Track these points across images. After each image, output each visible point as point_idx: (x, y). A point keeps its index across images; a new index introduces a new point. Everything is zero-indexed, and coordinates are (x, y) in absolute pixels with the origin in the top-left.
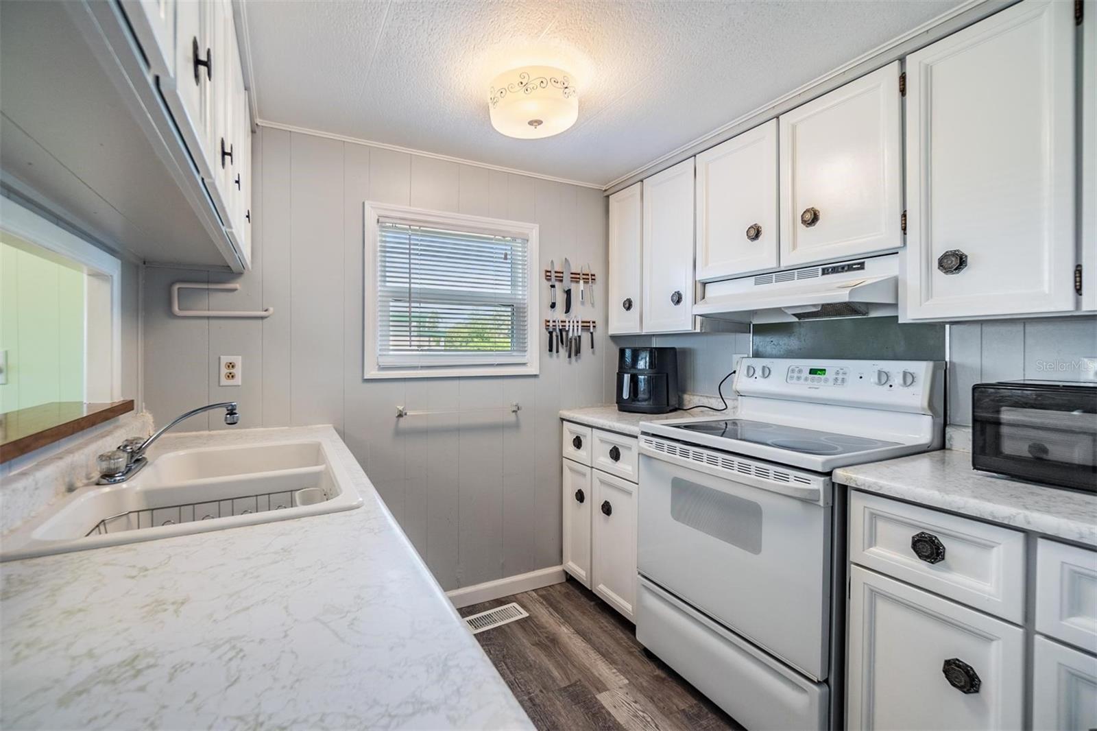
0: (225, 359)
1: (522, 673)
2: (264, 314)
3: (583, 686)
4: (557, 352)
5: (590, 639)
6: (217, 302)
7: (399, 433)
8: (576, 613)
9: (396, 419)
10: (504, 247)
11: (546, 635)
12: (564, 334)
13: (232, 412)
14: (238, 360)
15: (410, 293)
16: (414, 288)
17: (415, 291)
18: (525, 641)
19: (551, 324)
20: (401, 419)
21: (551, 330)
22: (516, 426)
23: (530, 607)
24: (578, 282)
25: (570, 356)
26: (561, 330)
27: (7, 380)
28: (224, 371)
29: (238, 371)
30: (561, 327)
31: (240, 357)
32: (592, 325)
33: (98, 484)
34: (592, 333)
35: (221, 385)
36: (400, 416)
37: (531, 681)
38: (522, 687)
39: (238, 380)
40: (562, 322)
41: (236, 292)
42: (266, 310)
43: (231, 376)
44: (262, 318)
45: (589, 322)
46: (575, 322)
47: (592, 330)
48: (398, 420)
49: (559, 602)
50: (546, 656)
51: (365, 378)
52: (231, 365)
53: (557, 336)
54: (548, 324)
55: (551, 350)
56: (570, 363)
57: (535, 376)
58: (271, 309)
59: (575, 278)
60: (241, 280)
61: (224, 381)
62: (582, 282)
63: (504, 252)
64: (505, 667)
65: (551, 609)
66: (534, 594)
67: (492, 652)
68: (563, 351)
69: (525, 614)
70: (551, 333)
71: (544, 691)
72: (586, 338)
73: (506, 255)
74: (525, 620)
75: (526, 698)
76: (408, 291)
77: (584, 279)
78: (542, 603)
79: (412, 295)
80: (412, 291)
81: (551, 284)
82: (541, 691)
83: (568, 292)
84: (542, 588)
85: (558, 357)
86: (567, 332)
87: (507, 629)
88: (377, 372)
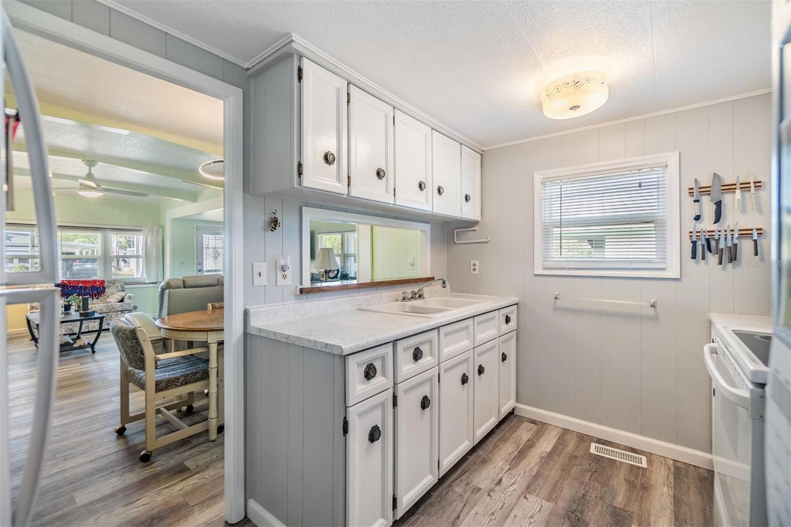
0: (473, 262)
1: (597, 484)
2: (486, 240)
3: (631, 517)
4: (703, 258)
5: (681, 506)
6: (469, 237)
7: (556, 309)
8: (693, 490)
9: (554, 300)
10: (639, 178)
11: (643, 482)
12: (713, 243)
13: (444, 283)
14: (477, 262)
15: (561, 222)
16: (564, 219)
17: (564, 220)
18: (622, 475)
19: (694, 234)
20: (557, 300)
21: (694, 239)
22: (655, 319)
23: (655, 466)
24: (734, 192)
25: (720, 263)
26: (708, 240)
27: (414, 267)
28: (472, 267)
29: (477, 268)
30: (707, 237)
31: (478, 261)
32: (755, 233)
33: (401, 301)
34: (755, 241)
35: (472, 273)
36: (556, 298)
37: (597, 489)
38: (587, 488)
39: (477, 272)
40: (708, 232)
41: (476, 232)
42: (488, 239)
43: (475, 270)
44: (486, 242)
45: (752, 230)
46: (729, 231)
47: (755, 237)
48: (555, 301)
49: (688, 477)
50: (626, 489)
51: (535, 273)
52: (475, 265)
53: (703, 245)
54: (691, 234)
55: (694, 256)
56: (724, 269)
57: (677, 279)
58: (489, 238)
59: (730, 188)
60: (478, 225)
61: (473, 272)
62: (738, 192)
63: (638, 181)
64: (589, 475)
65: (672, 476)
66: (671, 462)
67: (592, 465)
68: (713, 259)
69: (644, 465)
70: (694, 243)
71: (598, 498)
72: (746, 246)
73: (640, 183)
74: (639, 468)
75: (582, 492)
76: (560, 221)
77: (741, 188)
78: (669, 469)
79: (562, 223)
80: (562, 220)
81: (694, 198)
82: (596, 497)
83: (719, 204)
84: (684, 463)
85: (706, 263)
86: (717, 241)
87: (618, 464)
88: (542, 271)
